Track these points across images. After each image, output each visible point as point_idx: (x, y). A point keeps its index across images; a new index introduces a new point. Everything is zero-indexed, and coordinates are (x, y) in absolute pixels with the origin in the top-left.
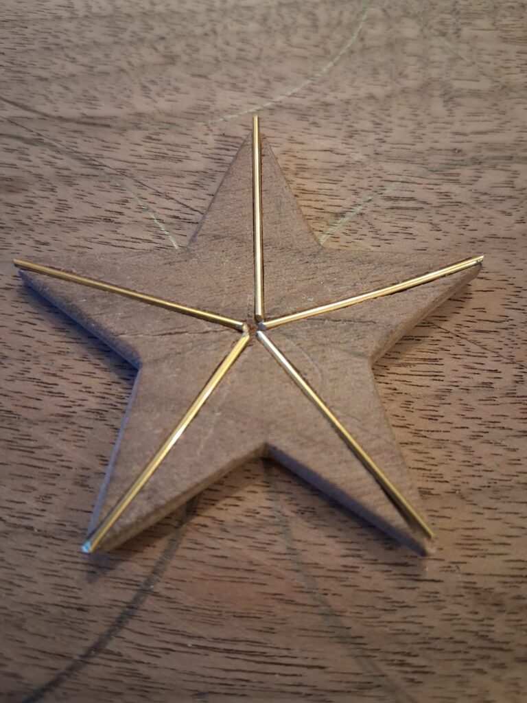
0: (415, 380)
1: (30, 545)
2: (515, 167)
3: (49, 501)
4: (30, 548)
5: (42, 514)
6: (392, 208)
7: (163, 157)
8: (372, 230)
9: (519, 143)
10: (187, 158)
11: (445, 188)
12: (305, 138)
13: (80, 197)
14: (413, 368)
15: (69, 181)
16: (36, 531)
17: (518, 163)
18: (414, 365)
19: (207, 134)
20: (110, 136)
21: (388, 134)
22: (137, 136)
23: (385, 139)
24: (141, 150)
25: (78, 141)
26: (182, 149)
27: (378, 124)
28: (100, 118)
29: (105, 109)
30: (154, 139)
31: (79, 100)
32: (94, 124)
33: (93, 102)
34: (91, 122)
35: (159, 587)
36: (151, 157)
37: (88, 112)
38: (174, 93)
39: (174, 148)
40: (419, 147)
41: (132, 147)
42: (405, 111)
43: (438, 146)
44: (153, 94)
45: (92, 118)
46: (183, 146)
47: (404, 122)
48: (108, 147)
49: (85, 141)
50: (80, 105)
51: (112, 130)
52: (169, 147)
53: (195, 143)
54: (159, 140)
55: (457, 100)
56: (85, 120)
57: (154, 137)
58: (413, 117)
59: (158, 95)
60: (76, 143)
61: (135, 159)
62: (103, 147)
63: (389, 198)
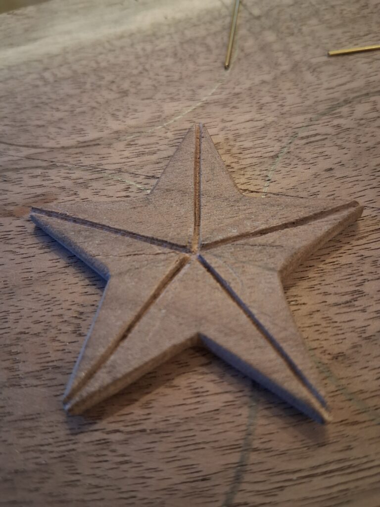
0: (373, 246)
1: (148, 443)
2: (373, 99)
3: (151, 405)
4: (148, 446)
5: (148, 417)
6: (307, 143)
7: (143, 154)
8: (300, 160)
9: (368, 84)
10: (159, 150)
11: (336, 122)
12: (231, 117)
13: (97, 193)
14: (368, 239)
15: (85, 185)
16: (148, 431)
17: (374, 96)
18: (367, 236)
19: (166, 133)
20: (103, 151)
21: (284, 101)
22: (121, 145)
23: (284, 104)
24: (126, 154)
25: (81, 159)
26: (154, 146)
27: (275, 97)
28: (91, 141)
29: (92, 135)
30: (132, 145)
31: (72, 133)
32: (88, 146)
33: (82, 132)
34: (86, 145)
35: (256, 444)
36: (135, 156)
37: (81, 139)
38: (133, 113)
39: (148, 146)
40: (308, 103)
41: (120, 153)
42: (288, 85)
43: (319, 99)
44: (121, 117)
45: (85, 142)
46: (153, 144)
47: (291, 91)
48: (103, 157)
49: (86, 158)
50: (73, 136)
51: (102, 146)
52: (144, 147)
53: (160, 140)
54: (136, 144)
55: (318, 70)
56: (81, 145)
57: (132, 143)
58: (295, 87)
59: (124, 117)
60: (80, 160)
61: (123, 160)
62: (100, 158)
63: (302, 138)
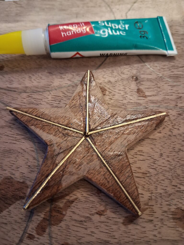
7: (32, 103)
9: (163, 100)
10: (41, 104)
19: (49, 95)
20: (15, 95)
22: (24, 95)
23: (112, 98)
24: (25, 101)
25: (4, 96)
26: (39, 101)
28: (13, 88)
29: (15, 85)
30: (30, 97)
31: (7, 81)
32: (11, 90)
33: (12, 82)
36: (28, 103)
37: (9, 86)
38: (39, 79)
39: (37, 100)
40: (125, 102)
41: (22, 99)
43: (131, 101)
44: (32, 79)
45: (10, 88)
46: (40, 99)
48: (14, 99)
49: (7, 97)
50: (7, 83)
51: (17, 93)
52: (35, 99)
53: (44, 98)
54: (32, 97)
56: (8, 89)
59: (34, 80)
61: (22, 104)
62: (12, 99)
